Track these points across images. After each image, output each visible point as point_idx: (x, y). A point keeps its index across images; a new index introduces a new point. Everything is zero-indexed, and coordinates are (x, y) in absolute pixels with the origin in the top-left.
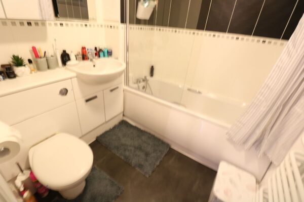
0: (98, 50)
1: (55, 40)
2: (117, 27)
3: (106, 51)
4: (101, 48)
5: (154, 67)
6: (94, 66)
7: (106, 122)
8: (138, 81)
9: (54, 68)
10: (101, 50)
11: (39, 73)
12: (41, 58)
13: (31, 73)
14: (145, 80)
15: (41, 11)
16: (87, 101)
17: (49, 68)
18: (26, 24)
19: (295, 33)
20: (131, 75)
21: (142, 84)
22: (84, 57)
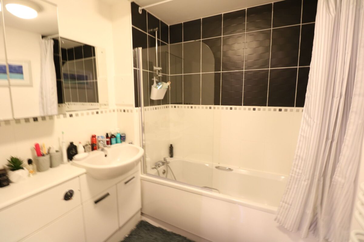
0: (109, 136)
1: (63, 133)
2: (132, 111)
3: (118, 136)
4: (113, 133)
5: (173, 146)
6: (106, 156)
7: (120, 228)
8: (157, 166)
9: (57, 166)
10: (113, 136)
11: (39, 174)
12: (43, 155)
13: (29, 176)
14: (165, 163)
15: (42, 98)
16: (96, 202)
17: (51, 166)
18: (32, 120)
19: (306, 105)
20: (148, 159)
21: (162, 168)
22: (94, 146)
